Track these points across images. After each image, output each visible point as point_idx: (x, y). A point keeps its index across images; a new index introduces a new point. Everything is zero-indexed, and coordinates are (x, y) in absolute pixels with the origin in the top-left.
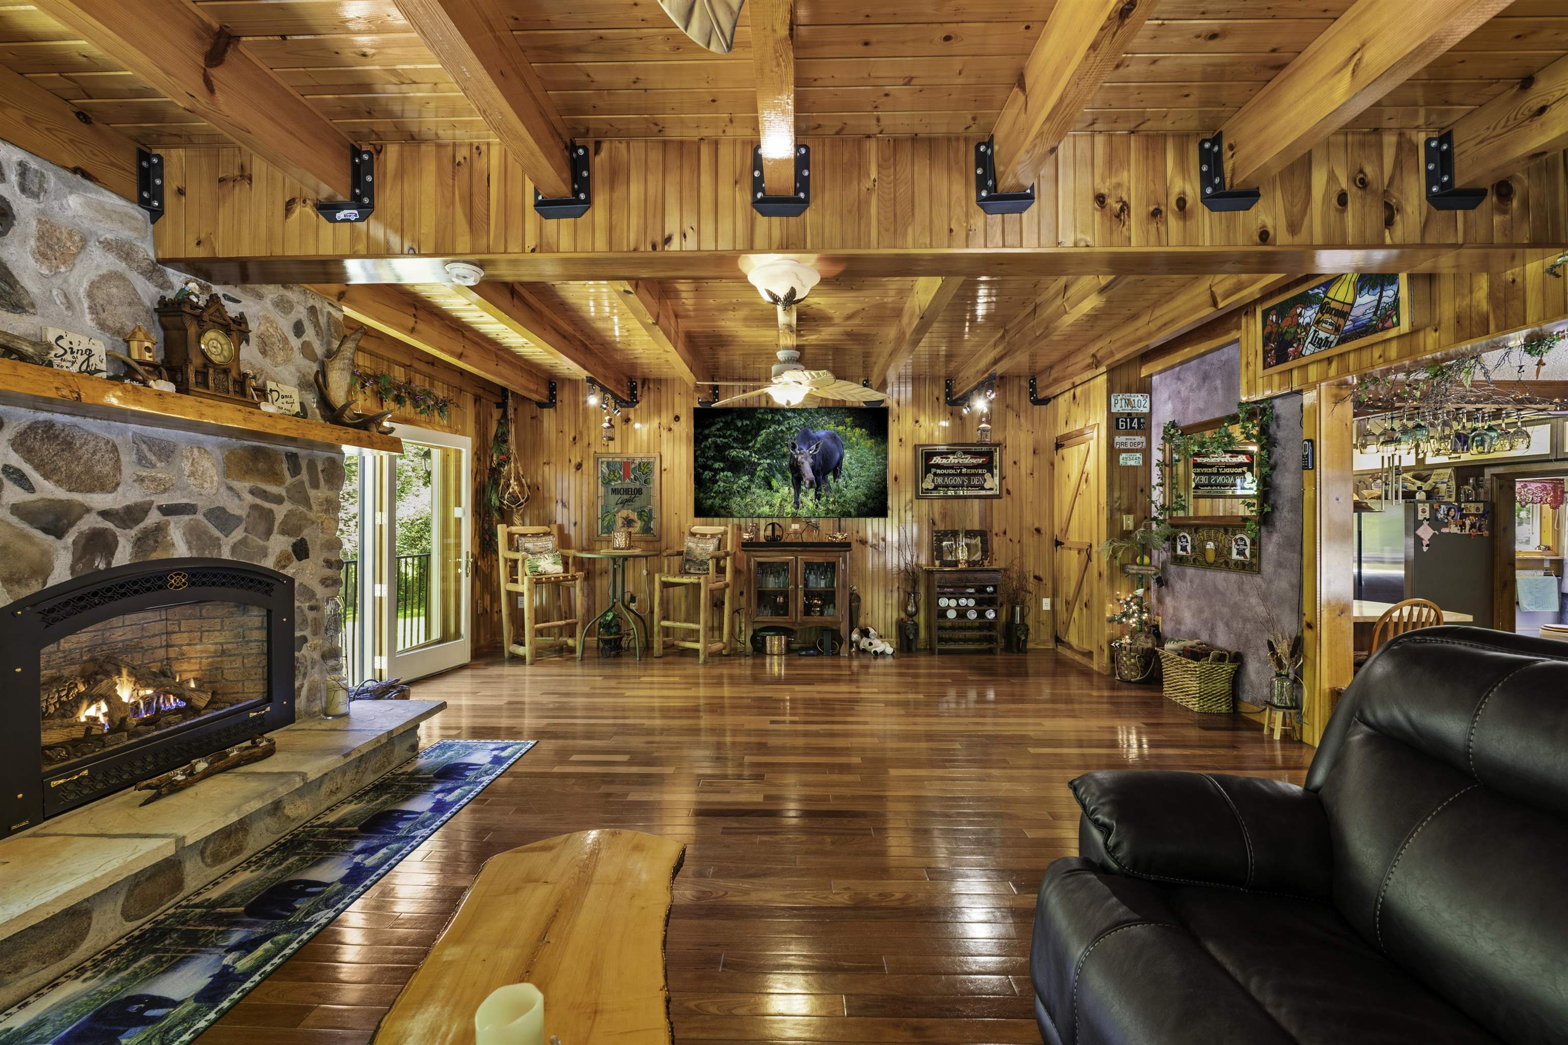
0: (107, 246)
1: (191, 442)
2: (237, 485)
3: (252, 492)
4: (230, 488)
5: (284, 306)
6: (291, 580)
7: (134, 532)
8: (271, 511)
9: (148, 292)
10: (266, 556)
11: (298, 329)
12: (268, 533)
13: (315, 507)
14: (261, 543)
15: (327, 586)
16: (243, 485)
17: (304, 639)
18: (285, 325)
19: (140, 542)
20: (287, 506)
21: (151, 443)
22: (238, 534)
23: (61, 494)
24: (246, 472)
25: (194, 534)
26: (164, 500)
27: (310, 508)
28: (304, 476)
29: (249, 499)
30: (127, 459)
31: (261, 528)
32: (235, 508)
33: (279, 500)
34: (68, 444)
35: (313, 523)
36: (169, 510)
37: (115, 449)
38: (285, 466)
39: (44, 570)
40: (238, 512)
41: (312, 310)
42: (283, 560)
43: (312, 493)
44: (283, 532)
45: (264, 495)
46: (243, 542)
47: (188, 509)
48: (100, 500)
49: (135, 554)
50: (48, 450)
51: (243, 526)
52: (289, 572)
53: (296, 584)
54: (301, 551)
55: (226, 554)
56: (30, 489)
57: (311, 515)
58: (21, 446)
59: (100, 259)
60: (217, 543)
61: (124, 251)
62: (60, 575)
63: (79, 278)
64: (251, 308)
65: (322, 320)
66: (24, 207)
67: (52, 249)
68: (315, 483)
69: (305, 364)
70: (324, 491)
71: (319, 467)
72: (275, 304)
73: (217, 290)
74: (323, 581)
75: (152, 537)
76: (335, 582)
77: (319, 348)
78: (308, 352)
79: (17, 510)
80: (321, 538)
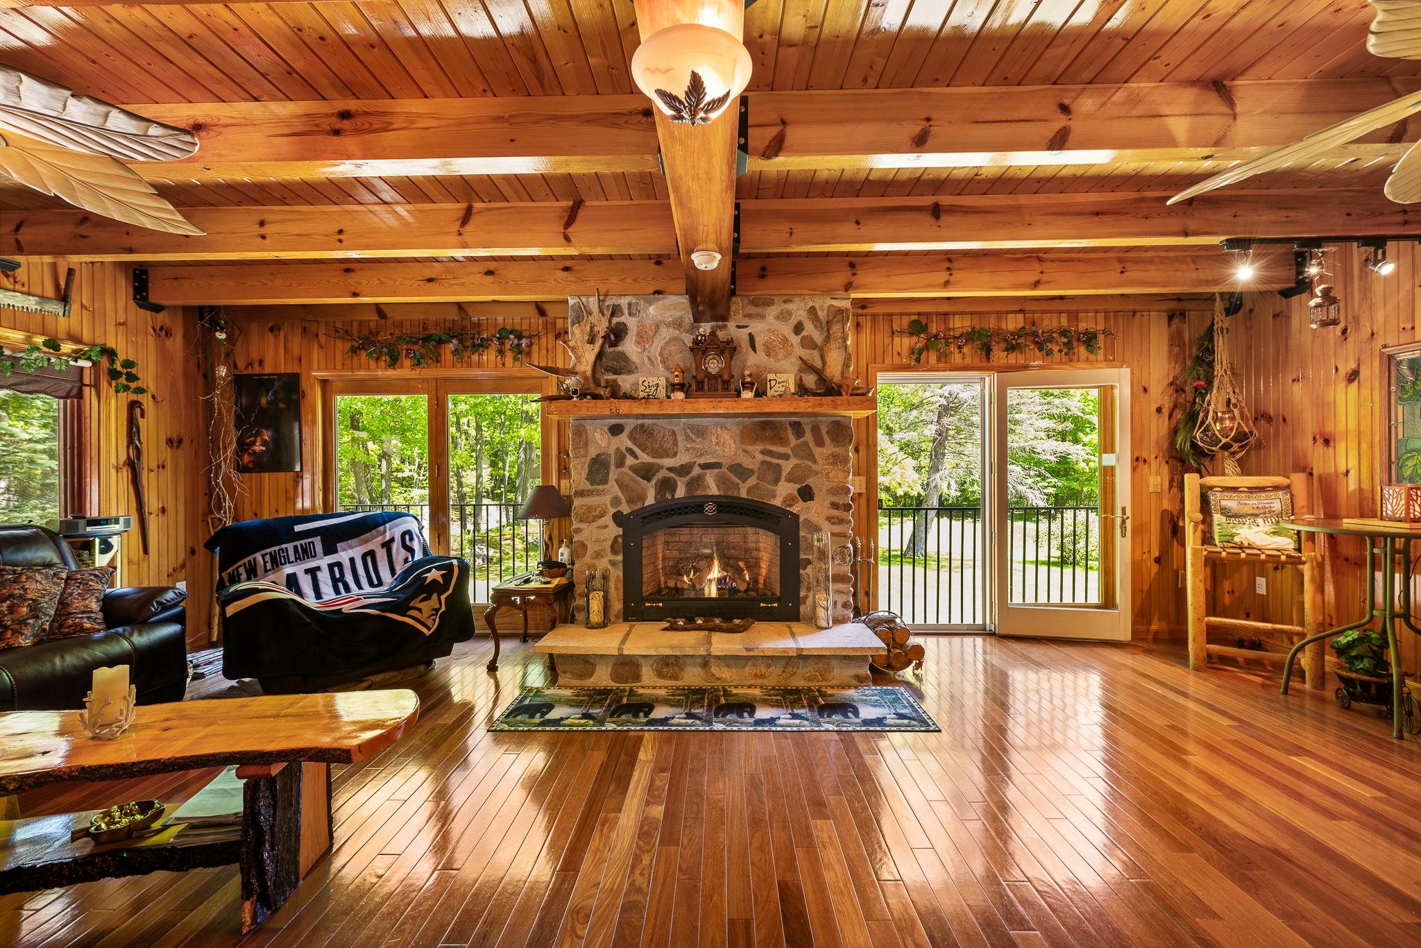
0: (669, 325)
1: (716, 424)
2: (750, 448)
3: (762, 453)
4: (744, 451)
5: (784, 316)
6: (796, 517)
7: (686, 479)
8: (779, 465)
9: (688, 340)
10: (774, 497)
11: (798, 328)
12: (776, 481)
13: (820, 461)
14: (770, 487)
15: (833, 524)
16: (756, 449)
17: (809, 562)
18: (786, 329)
19: (690, 485)
20: (793, 461)
21: (691, 428)
22: (752, 481)
23: (649, 459)
24: (756, 439)
25: (721, 481)
26: (702, 461)
27: (815, 462)
28: (808, 436)
29: (760, 457)
30: (680, 438)
31: (771, 477)
32: (747, 463)
33: (786, 457)
34: (651, 434)
35: (817, 474)
36: (705, 466)
37: (674, 433)
38: (790, 432)
39: (642, 498)
40: (751, 467)
41: (812, 311)
42: (790, 500)
43: (817, 451)
44: (789, 480)
45: (771, 454)
46: (756, 486)
47: (717, 465)
48: (668, 462)
49: (687, 491)
50: (643, 438)
51: (756, 475)
52: (795, 509)
53: (801, 519)
54: (806, 494)
55: (743, 494)
56: (636, 457)
57: (815, 467)
58: (631, 437)
59: (666, 334)
60: (737, 487)
61: (677, 324)
62: (650, 500)
63: (655, 348)
64: (757, 327)
65: (822, 315)
66: (631, 323)
67: (642, 338)
68: (820, 443)
69: (805, 353)
70: (830, 448)
71: (824, 430)
72: (777, 318)
73: (731, 325)
74: (829, 519)
75: (696, 482)
76: (841, 521)
77: (818, 337)
78: (808, 343)
79: (632, 468)
80: (828, 485)
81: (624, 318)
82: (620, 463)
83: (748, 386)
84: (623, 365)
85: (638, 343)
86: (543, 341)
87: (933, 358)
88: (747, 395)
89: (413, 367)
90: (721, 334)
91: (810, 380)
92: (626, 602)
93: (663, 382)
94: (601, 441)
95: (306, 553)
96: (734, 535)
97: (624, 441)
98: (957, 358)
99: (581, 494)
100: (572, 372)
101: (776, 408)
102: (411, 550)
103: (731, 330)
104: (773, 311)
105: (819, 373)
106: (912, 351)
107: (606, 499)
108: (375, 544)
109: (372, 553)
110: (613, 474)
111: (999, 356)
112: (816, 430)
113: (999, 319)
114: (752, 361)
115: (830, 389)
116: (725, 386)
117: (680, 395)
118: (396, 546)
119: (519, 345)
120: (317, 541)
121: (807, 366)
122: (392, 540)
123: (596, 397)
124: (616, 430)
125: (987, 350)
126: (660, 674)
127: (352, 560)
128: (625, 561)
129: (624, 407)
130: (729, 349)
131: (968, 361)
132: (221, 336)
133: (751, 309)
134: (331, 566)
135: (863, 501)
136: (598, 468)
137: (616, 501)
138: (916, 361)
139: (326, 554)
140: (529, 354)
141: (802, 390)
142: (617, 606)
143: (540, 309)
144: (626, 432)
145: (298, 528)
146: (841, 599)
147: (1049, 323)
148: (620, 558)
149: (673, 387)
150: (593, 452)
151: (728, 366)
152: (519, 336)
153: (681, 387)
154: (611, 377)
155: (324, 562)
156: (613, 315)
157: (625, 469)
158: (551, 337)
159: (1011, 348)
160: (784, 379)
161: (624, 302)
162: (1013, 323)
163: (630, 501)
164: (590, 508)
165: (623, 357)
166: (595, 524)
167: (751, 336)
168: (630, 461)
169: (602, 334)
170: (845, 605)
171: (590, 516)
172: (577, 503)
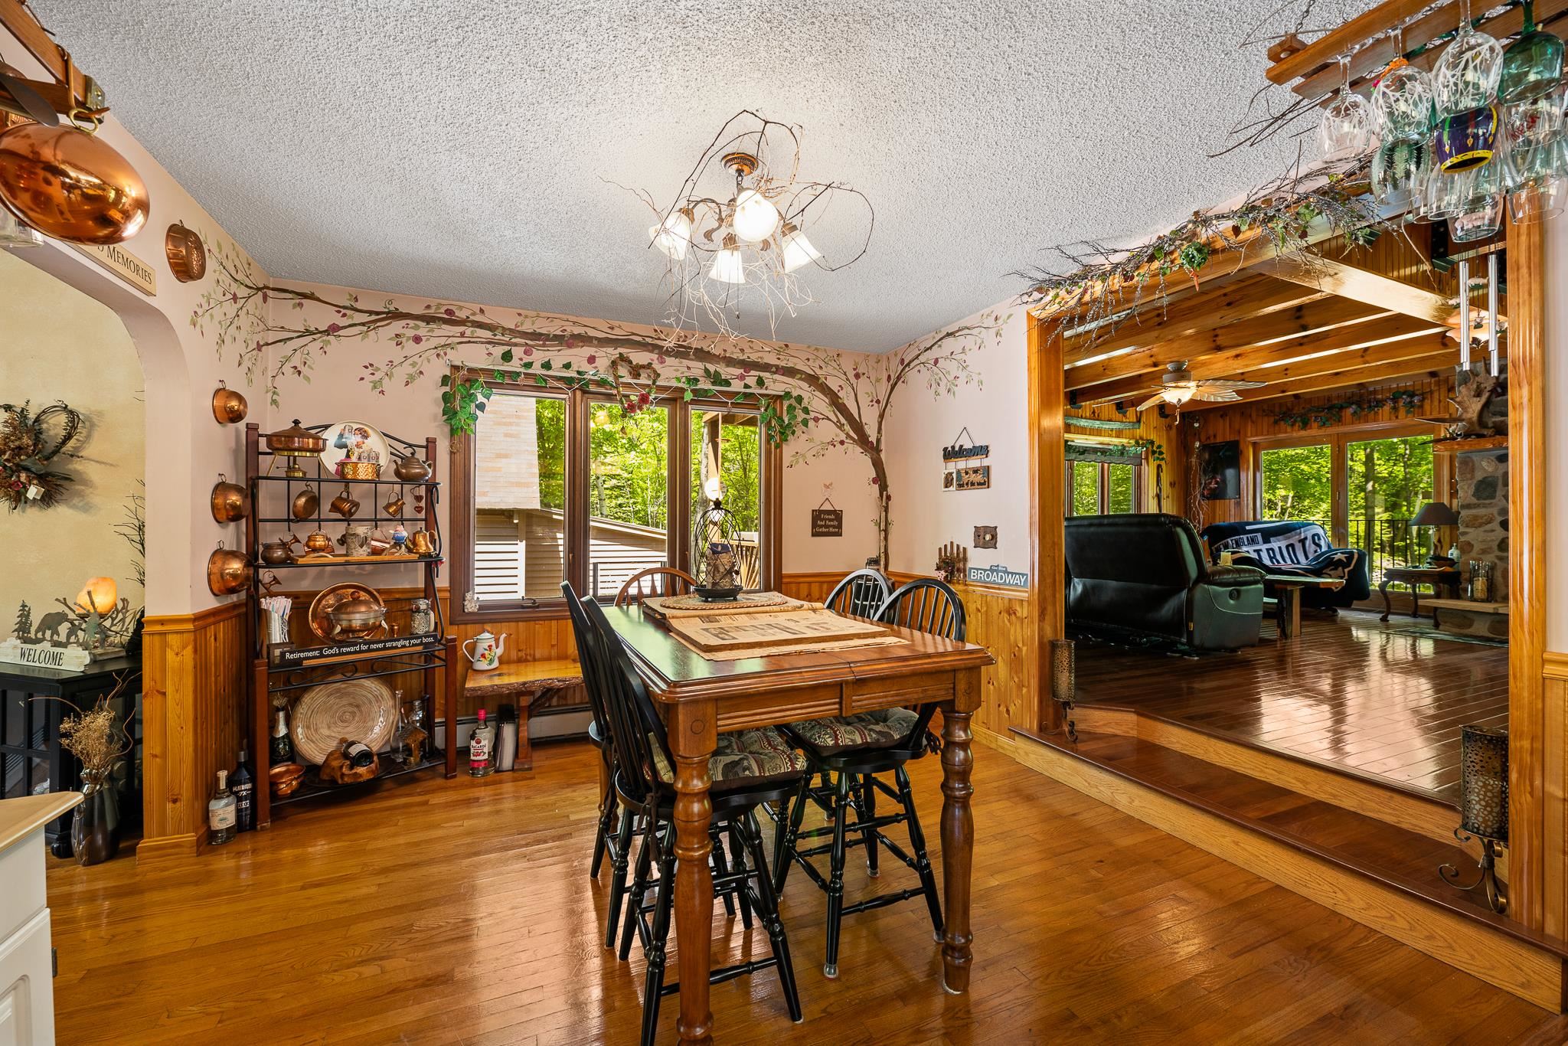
86: (1436, 395)
89: (1320, 427)
94: (1488, 467)
95: (1253, 541)
99: (1468, 506)
100: (1460, 420)
102: (1319, 546)
107: (1493, 510)
108: (1294, 540)
109: (1292, 545)
110: (1501, 491)
118: (1307, 543)
119: (1411, 402)
120: (1259, 535)
122: (1306, 538)
123: (1480, 436)
124: (1504, 458)
127: (1280, 548)
132: (1196, 425)
134: (1268, 550)
136: (1486, 488)
137: (1503, 512)
139: (1265, 542)
140: (1421, 407)
143: (1433, 374)
145: (1248, 528)
150: (1479, 476)
152: (1412, 395)
155: (1264, 547)
164: (1476, 518)
166: (1482, 529)
169: (1489, 388)
171: (1477, 523)
172: (1464, 513)
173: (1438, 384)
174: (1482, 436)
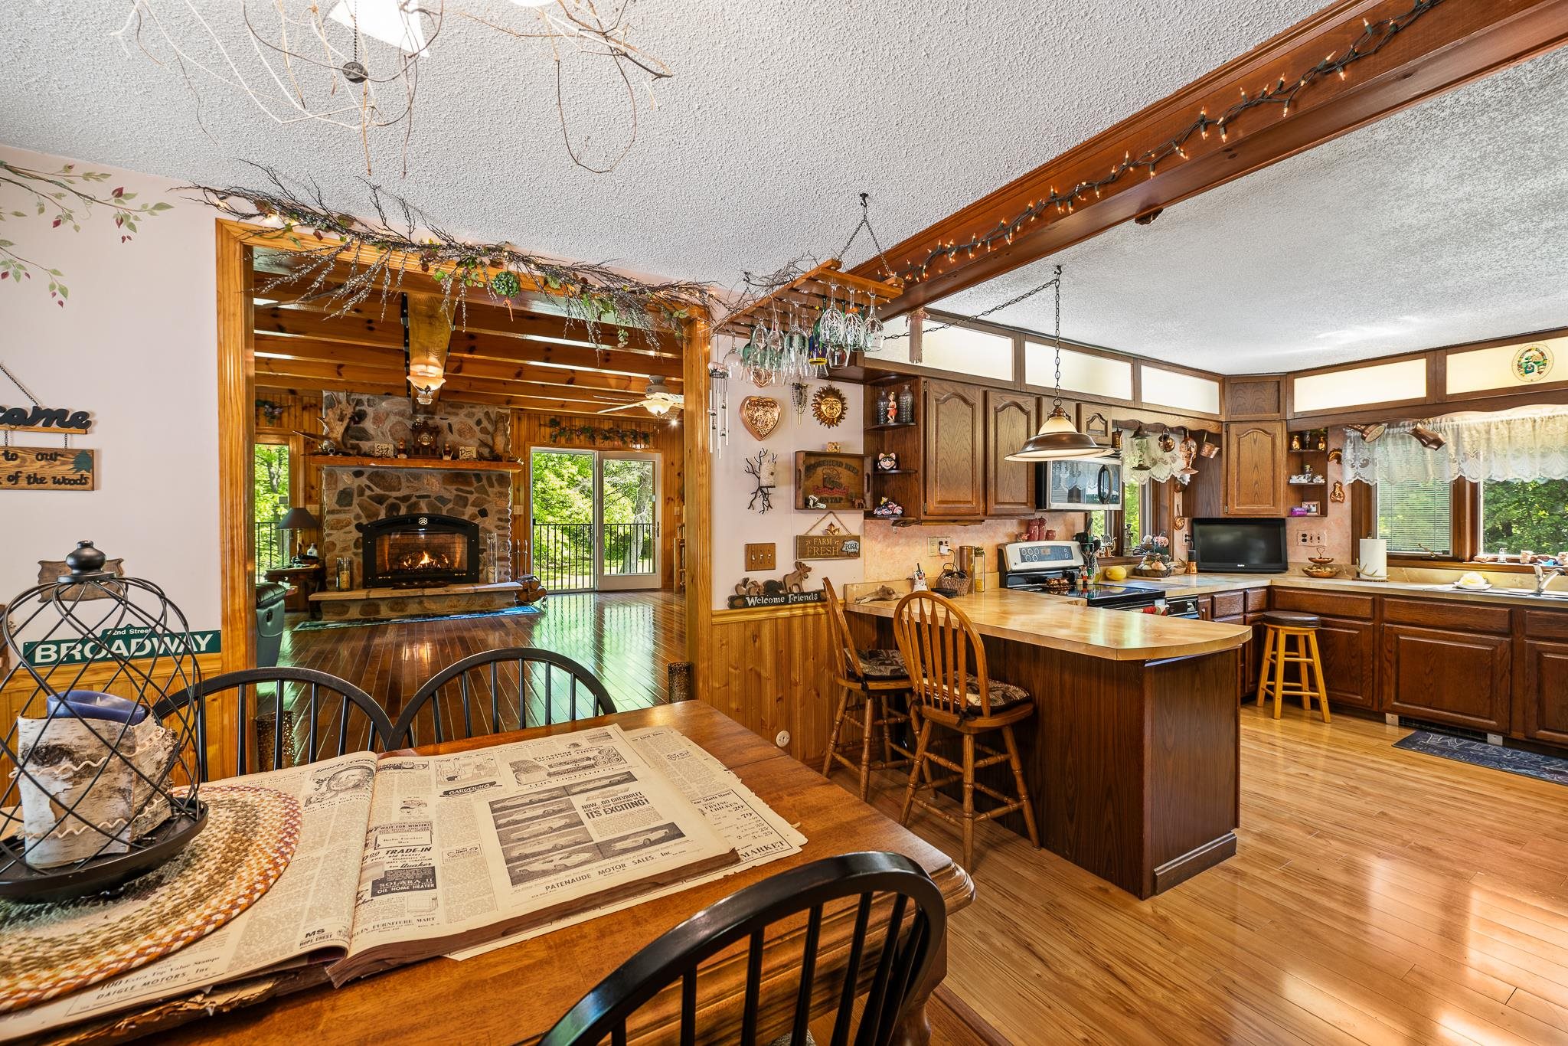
0: (396, 414)
1: (427, 474)
2: (448, 487)
3: (456, 490)
4: (445, 489)
5: (470, 415)
6: (477, 526)
7: (406, 504)
8: (466, 497)
9: (409, 424)
10: (464, 515)
11: (479, 423)
12: (465, 506)
13: (491, 495)
14: (461, 509)
15: (499, 529)
16: (453, 488)
17: (485, 550)
18: (472, 422)
19: (409, 508)
20: (475, 495)
21: (411, 475)
22: (450, 505)
23: (382, 492)
24: (452, 483)
25: (430, 505)
26: (417, 494)
27: (488, 496)
28: (485, 482)
29: (455, 492)
30: (403, 480)
31: (461, 504)
32: (447, 495)
33: (471, 493)
34: (383, 477)
35: (489, 502)
36: (420, 497)
37: (399, 477)
38: (473, 479)
39: (378, 515)
40: (449, 498)
41: (487, 414)
42: (474, 516)
43: (490, 490)
44: (473, 505)
45: (462, 491)
46: (452, 509)
47: (428, 496)
48: (395, 494)
49: (407, 511)
50: (377, 479)
51: (452, 502)
52: (476, 522)
53: (480, 527)
54: (483, 513)
55: (444, 513)
56: (373, 491)
57: (489, 499)
58: (369, 478)
59: (393, 419)
60: (440, 508)
61: (402, 414)
62: (382, 516)
63: (387, 425)
64: (453, 420)
65: (493, 416)
66: (370, 411)
67: (377, 420)
68: (491, 485)
69: (483, 437)
70: (497, 488)
71: (494, 478)
72: (466, 416)
73: (437, 417)
74: (497, 527)
75: (416, 505)
76: (504, 528)
77: (490, 428)
78: (484, 431)
79: (369, 497)
80: (496, 508)
81: (365, 408)
82: (361, 492)
83: (447, 453)
84: (364, 435)
85: (374, 423)
86: (292, 409)
87: (563, 441)
88: (447, 458)
90: (430, 422)
91: (486, 451)
92: (365, 577)
93: (391, 447)
94: (346, 480)
96: (441, 539)
97: (364, 481)
98: (577, 442)
99: (331, 512)
100: (326, 437)
101: (465, 466)
103: (437, 420)
104: (463, 412)
105: (492, 449)
106: (551, 436)
107: (351, 516)
110: (356, 500)
111: (599, 441)
112: (489, 479)
113: (600, 423)
114: (451, 438)
115: (496, 458)
116: (433, 453)
117: (404, 456)
119: (272, 413)
121: (483, 444)
123: (345, 454)
124: (358, 474)
125: (592, 438)
126: (392, 609)
128: (364, 553)
129: (366, 460)
130: (435, 431)
131: (583, 443)
133: (449, 409)
135: (522, 519)
136: (345, 498)
137: (358, 517)
138: (554, 441)
140: (280, 418)
141: (481, 457)
142: (359, 580)
143: (293, 392)
144: (365, 476)
146: (503, 570)
147: (626, 427)
148: (361, 551)
149: (398, 451)
150: (341, 487)
151: (435, 441)
152: (273, 407)
153: (404, 451)
154: (354, 442)
156: (357, 405)
157: (365, 498)
158: (299, 407)
159: (606, 438)
160: (470, 451)
161: (365, 398)
162: (607, 426)
163: (368, 517)
164: (338, 521)
165: (364, 431)
166: (342, 531)
167: (450, 426)
168: (368, 492)
169: (349, 416)
170: (506, 573)
171: (338, 526)
172: (328, 518)
173: (294, 401)
174: (349, 455)
